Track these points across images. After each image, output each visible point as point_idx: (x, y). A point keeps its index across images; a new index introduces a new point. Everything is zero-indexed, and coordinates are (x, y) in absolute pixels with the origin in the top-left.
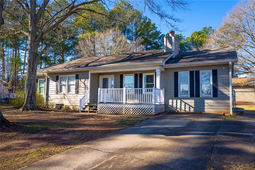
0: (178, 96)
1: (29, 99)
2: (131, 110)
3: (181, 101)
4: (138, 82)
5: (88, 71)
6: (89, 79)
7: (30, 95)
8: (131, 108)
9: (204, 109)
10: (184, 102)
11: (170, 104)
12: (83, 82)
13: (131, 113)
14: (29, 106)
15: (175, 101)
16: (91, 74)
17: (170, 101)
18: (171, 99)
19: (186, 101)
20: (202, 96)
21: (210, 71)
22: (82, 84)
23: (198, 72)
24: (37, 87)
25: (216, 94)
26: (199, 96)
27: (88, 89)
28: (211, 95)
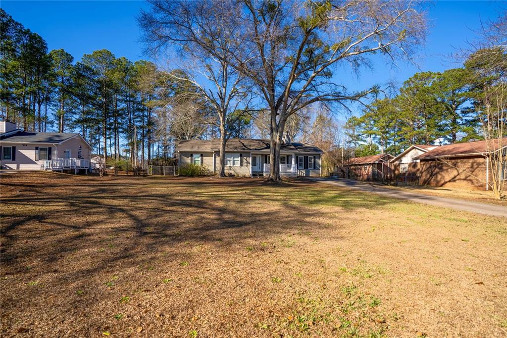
0: (298, 169)
5: (250, 152)
6: (251, 157)
9: (309, 175)
10: (301, 171)
16: (252, 154)
20: (309, 168)
21: (313, 157)
22: (244, 160)
23: (307, 157)
24: (191, 160)
25: (315, 168)
26: (307, 168)
27: (249, 163)
28: (313, 168)
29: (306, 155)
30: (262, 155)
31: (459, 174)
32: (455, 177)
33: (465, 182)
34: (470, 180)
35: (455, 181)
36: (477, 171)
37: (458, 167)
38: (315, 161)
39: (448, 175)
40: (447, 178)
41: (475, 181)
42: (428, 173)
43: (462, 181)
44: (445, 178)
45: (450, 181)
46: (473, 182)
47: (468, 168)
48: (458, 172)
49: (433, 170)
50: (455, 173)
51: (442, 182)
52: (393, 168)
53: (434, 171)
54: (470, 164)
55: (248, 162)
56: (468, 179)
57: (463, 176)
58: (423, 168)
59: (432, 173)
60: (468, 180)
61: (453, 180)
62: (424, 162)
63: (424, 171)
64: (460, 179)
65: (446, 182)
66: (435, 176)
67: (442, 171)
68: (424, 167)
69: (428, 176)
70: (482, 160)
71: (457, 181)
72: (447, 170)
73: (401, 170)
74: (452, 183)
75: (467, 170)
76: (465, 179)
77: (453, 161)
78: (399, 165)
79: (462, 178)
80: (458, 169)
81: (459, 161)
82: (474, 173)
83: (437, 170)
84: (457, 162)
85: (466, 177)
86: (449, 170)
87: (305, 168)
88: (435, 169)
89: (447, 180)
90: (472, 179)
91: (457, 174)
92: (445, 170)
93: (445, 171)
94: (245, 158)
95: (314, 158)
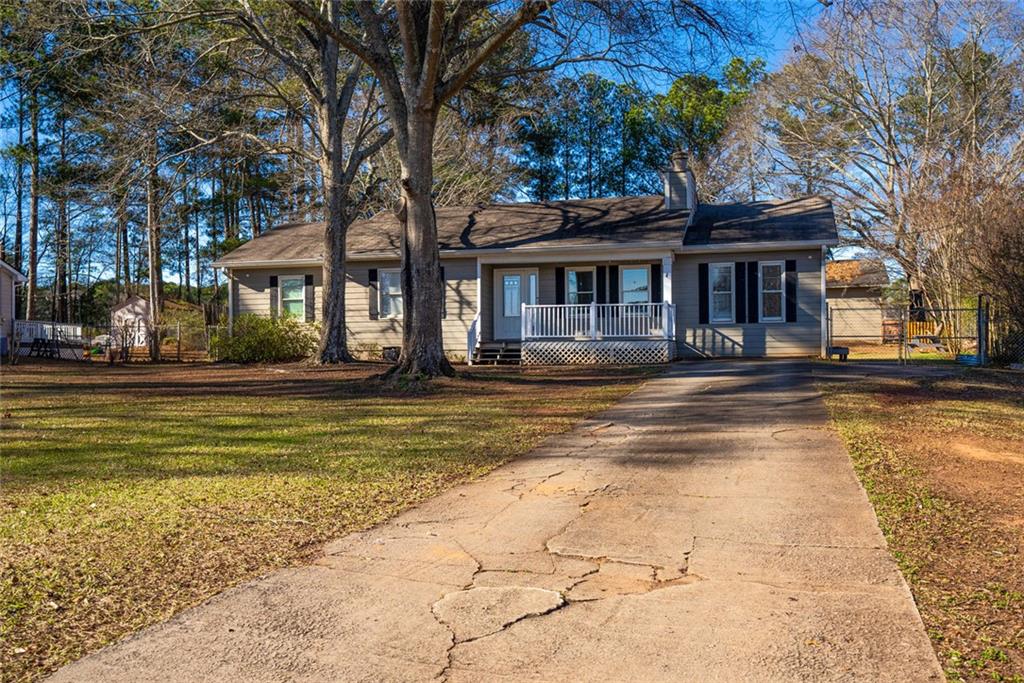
0: (707, 322)
1: (335, 333)
2: (612, 355)
3: (715, 332)
4: (608, 288)
5: (475, 259)
6: (479, 280)
7: (336, 324)
8: (612, 349)
9: (764, 349)
10: (720, 334)
11: (689, 340)
12: (454, 286)
13: (612, 361)
14: (334, 350)
15: (699, 332)
16: (483, 265)
17: (689, 334)
18: (690, 328)
19: (725, 332)
20: (762, 319)
21: (781, 263)
23: (753, 266)
24: (274, 299)
25: (792, 316)
26: (754, 319)
28: (783, 318)
29: (746, 260)
30: (542, 267)
38: (791, 287)
55: (463, 302)
87: (740, 319)
94: (453, 283)
95: (791, 266)
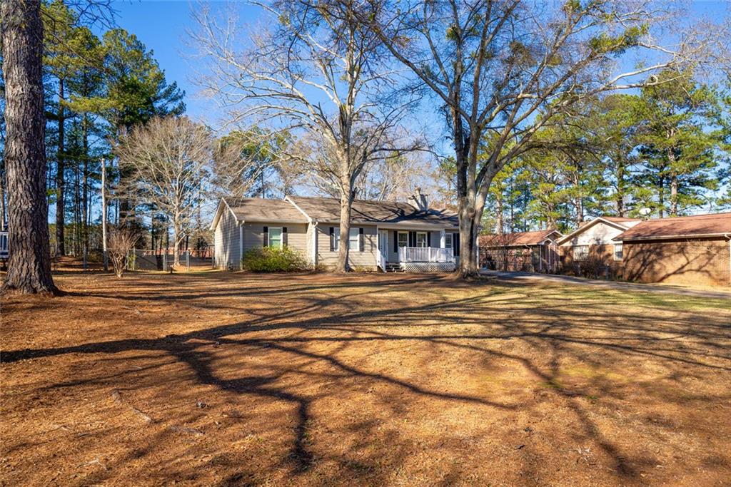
5: (376, 226)
6: (377, 236)
12: (370, 238)
22: (367, 241)
24: (266, 239)
27: (376, 247)
29: (455, 232)
30: (389, 230)
31: (688, 263)
32: (683, 267)
33: (699, 274)
34: (707, 271)
35: (683, 273)
36: (715, 258)
37: (688, 253)
39: (672, 264)
40: (671, 269)
41: (713, 273)
42: (639, 261)
43: (694, 272)
44: (667, 268)
45: (675, 273)
46: (710, 275)
47: (703, 254)
48: (687, 259)
49: (646, 257)
50: (682, 260)
51: (663, 274)
52: (560, 253)
53: (648, 258)
54: (705, 248)
56: (704, 269)
57: (695, 266)
58: (628, 254)
59: (644, 260)
60: (703, 271)
61: (680, 271)
62: (631, 245)
63: (631, 258)
64: (691, 270)
65: (669, 275)
66: (650, 266)
67: (661, 259)
68: (631, 253)
69: (638, 266)
70: (723, 243)
71: (687, 273)
72: (669, 256)
73: (576, 257)
74: (678, 276)
75: (701, 257)
76: (698, 270)
77: (679, 243)
78: (572, 248)
79: (693, 268)
80: (687, 255)
81: (688, 243)
82: (712, 261)
83: (653, 256)
84: (686, 246)
85: (701, 267)
86: (673, 257)
88: (649, 256)
89: (670, 272)
90: (708, 270)
91: (686, 262)
92: (665, 257)
93: (666, 259)
94: (368, 236)
